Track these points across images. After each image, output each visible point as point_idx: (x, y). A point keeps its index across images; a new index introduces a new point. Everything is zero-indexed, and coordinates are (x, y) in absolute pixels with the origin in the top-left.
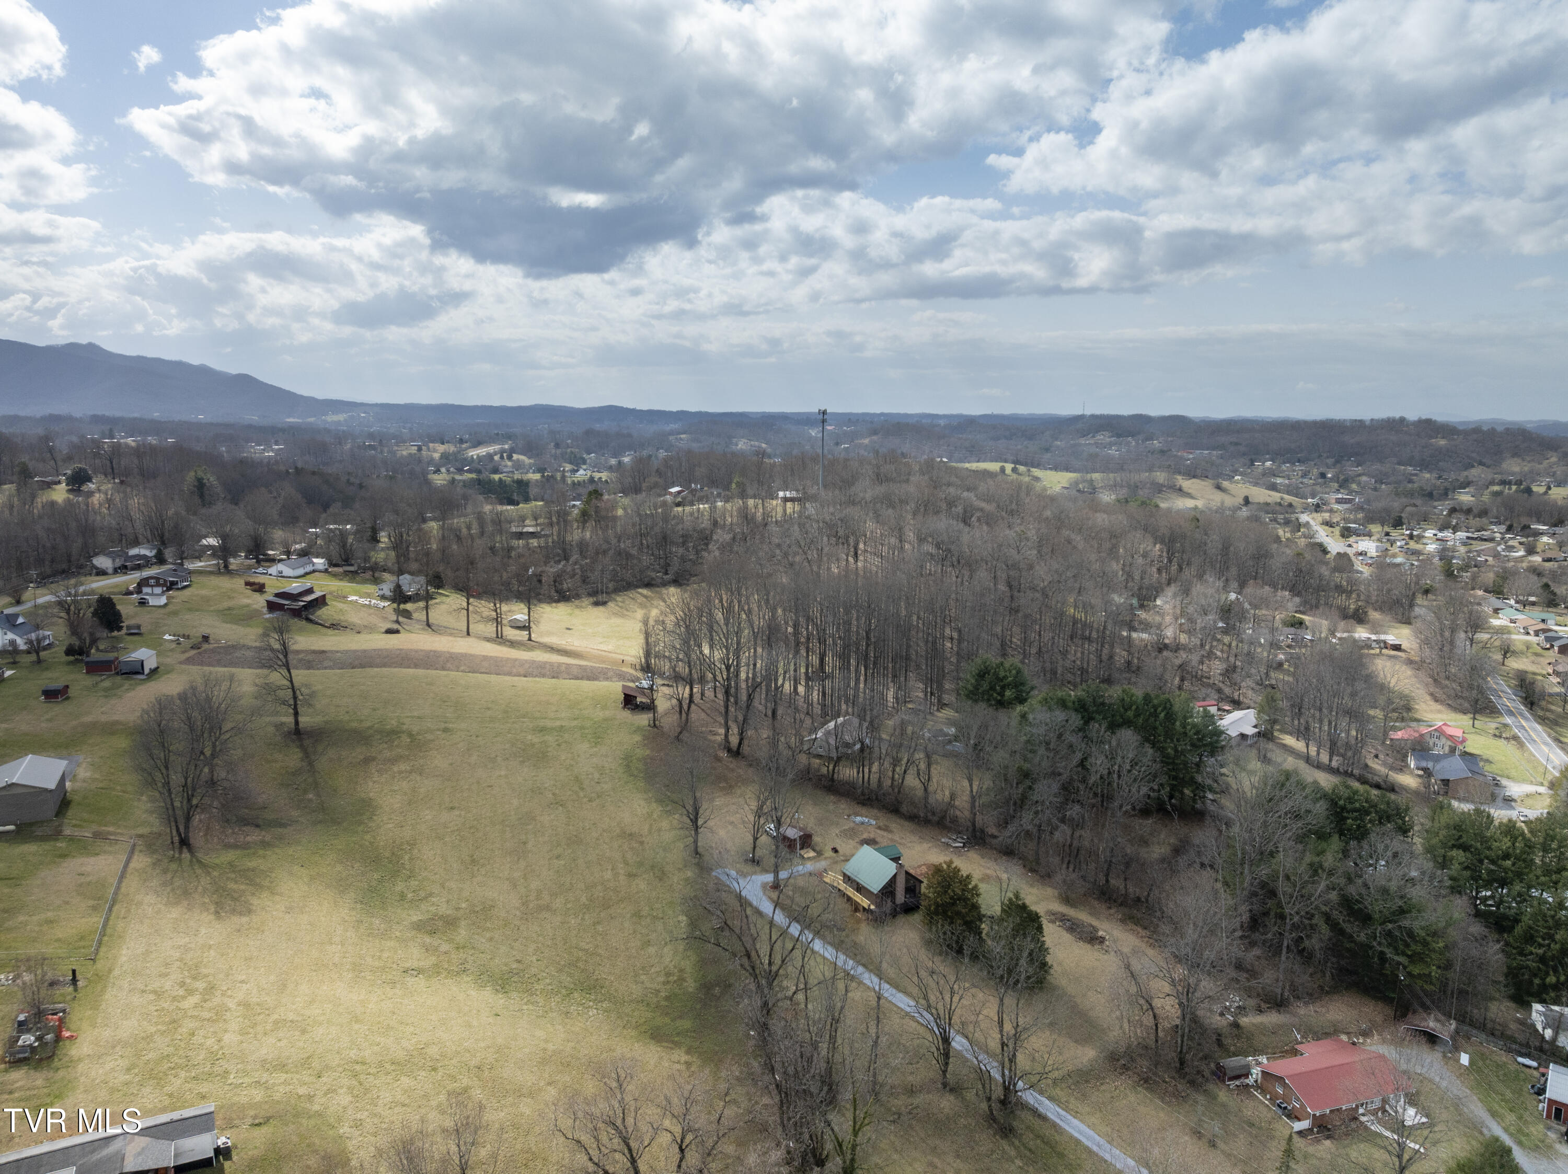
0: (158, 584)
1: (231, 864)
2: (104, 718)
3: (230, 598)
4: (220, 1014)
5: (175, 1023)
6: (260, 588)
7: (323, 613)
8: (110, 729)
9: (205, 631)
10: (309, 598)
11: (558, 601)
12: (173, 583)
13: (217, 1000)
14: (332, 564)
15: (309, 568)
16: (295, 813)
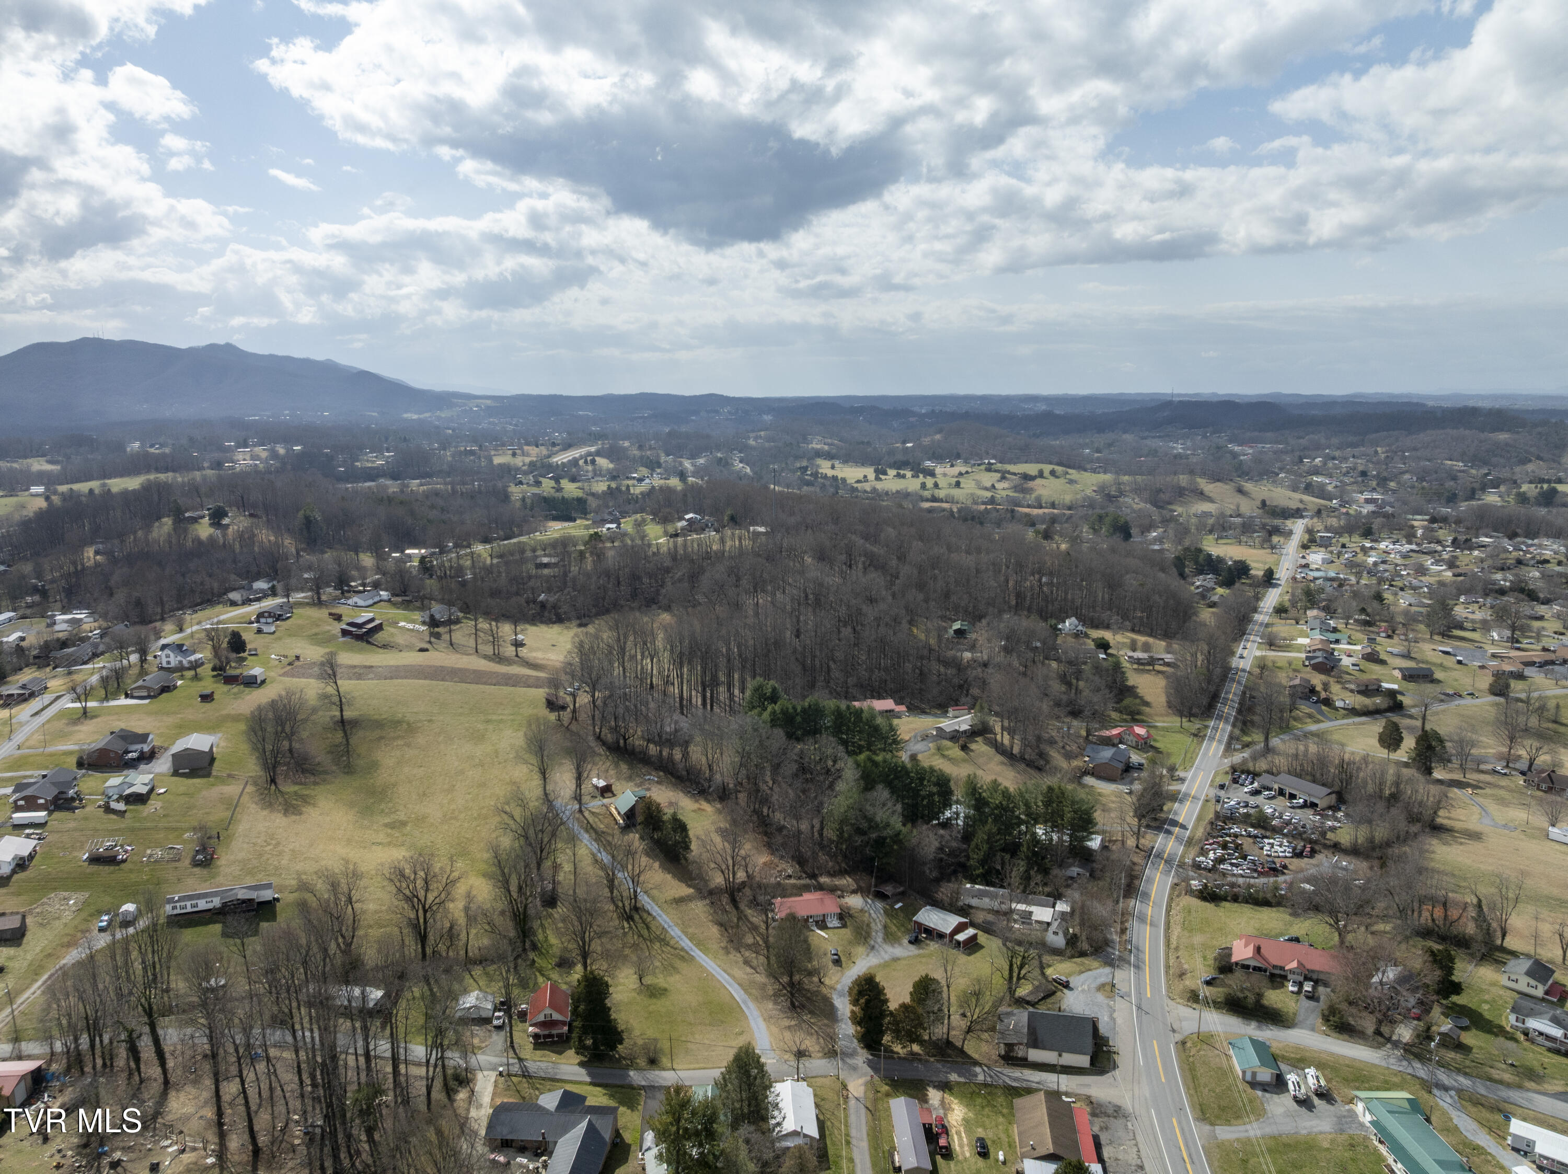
0: (270, 616)
1: (295, 792)
2: (233, 712)
3: (318, 626)
4: (281, 853)
5: (261, 855)
6: (338, 618)
7: (380, 637)
8: (236, 718)
9: (298, 652)
10: (370, 626)
11: (554, 623)
12: (280, 615)
13: (280, 848)
14: (394, 595)
15: (377, 599)
16: (334, 768)
